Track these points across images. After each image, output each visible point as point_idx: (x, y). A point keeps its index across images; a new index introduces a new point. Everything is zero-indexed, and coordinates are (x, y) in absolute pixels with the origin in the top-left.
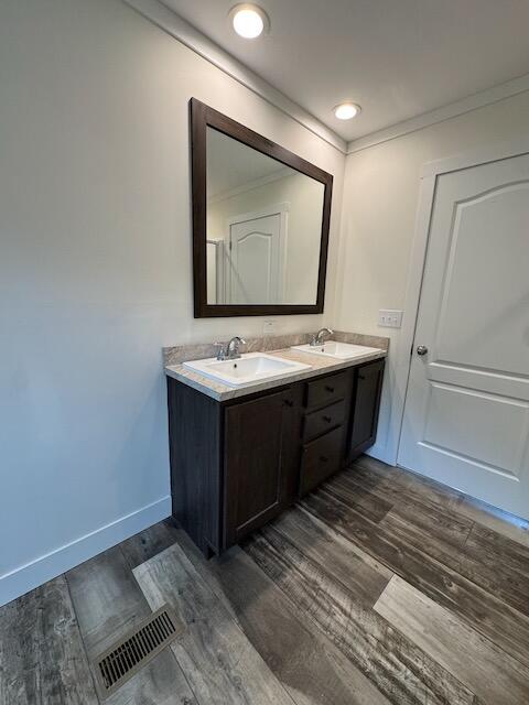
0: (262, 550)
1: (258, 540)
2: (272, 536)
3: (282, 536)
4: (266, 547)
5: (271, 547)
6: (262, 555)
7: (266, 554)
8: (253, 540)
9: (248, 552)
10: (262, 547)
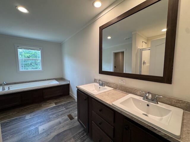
0: (82, 134)
1: (85, 133)
2: (86, 137)
3: (85, 140)
4: (82, 135)
5: (82, 136)
6: (81, 134)
7: (81, 135)
8: (85, 132)
9: (82, 131)
10: (83, 134)
